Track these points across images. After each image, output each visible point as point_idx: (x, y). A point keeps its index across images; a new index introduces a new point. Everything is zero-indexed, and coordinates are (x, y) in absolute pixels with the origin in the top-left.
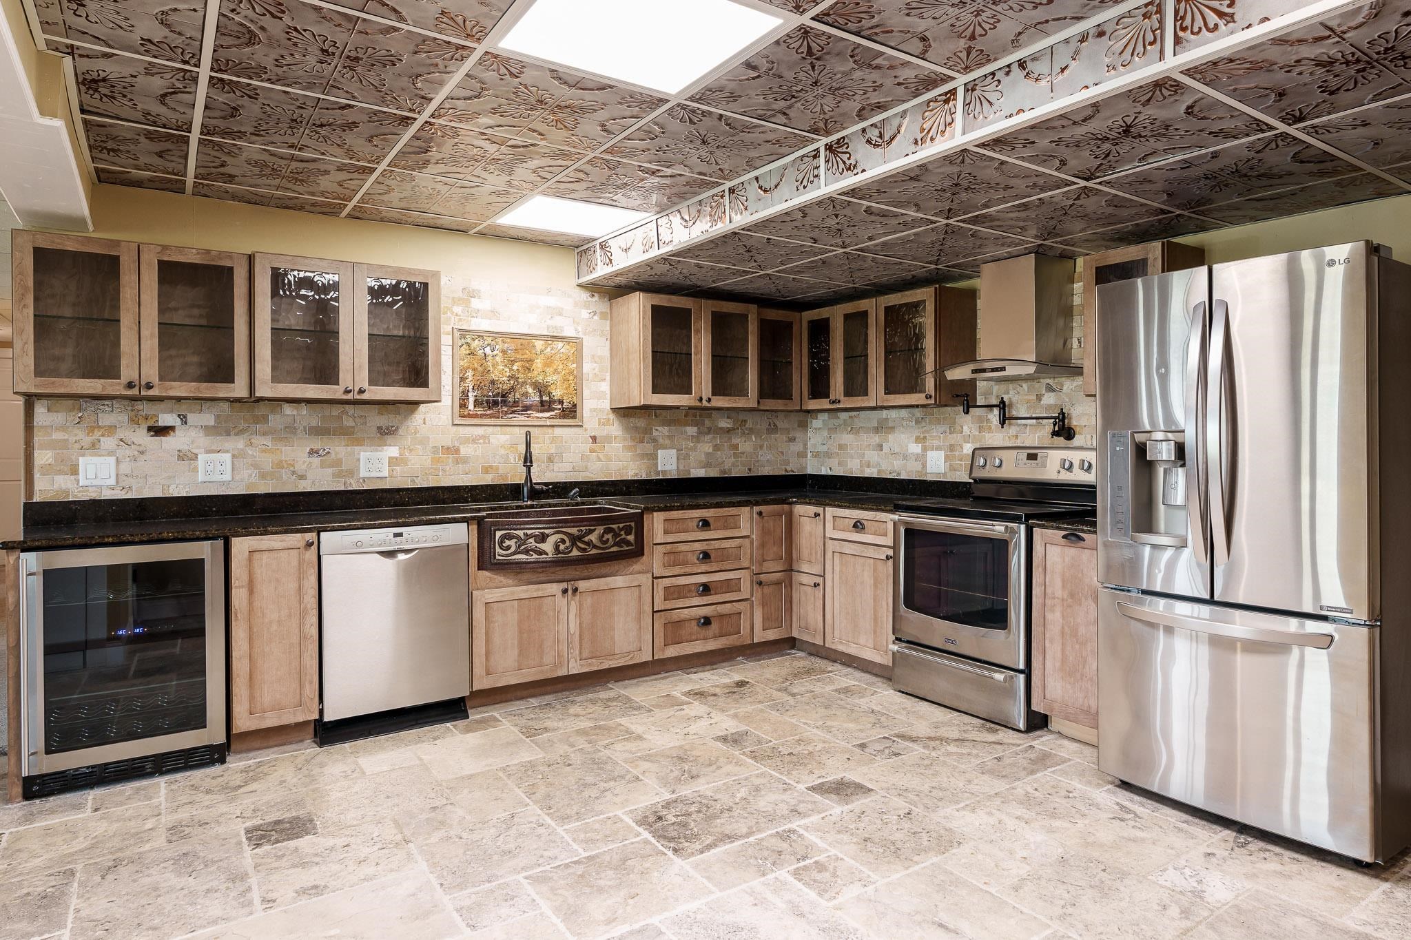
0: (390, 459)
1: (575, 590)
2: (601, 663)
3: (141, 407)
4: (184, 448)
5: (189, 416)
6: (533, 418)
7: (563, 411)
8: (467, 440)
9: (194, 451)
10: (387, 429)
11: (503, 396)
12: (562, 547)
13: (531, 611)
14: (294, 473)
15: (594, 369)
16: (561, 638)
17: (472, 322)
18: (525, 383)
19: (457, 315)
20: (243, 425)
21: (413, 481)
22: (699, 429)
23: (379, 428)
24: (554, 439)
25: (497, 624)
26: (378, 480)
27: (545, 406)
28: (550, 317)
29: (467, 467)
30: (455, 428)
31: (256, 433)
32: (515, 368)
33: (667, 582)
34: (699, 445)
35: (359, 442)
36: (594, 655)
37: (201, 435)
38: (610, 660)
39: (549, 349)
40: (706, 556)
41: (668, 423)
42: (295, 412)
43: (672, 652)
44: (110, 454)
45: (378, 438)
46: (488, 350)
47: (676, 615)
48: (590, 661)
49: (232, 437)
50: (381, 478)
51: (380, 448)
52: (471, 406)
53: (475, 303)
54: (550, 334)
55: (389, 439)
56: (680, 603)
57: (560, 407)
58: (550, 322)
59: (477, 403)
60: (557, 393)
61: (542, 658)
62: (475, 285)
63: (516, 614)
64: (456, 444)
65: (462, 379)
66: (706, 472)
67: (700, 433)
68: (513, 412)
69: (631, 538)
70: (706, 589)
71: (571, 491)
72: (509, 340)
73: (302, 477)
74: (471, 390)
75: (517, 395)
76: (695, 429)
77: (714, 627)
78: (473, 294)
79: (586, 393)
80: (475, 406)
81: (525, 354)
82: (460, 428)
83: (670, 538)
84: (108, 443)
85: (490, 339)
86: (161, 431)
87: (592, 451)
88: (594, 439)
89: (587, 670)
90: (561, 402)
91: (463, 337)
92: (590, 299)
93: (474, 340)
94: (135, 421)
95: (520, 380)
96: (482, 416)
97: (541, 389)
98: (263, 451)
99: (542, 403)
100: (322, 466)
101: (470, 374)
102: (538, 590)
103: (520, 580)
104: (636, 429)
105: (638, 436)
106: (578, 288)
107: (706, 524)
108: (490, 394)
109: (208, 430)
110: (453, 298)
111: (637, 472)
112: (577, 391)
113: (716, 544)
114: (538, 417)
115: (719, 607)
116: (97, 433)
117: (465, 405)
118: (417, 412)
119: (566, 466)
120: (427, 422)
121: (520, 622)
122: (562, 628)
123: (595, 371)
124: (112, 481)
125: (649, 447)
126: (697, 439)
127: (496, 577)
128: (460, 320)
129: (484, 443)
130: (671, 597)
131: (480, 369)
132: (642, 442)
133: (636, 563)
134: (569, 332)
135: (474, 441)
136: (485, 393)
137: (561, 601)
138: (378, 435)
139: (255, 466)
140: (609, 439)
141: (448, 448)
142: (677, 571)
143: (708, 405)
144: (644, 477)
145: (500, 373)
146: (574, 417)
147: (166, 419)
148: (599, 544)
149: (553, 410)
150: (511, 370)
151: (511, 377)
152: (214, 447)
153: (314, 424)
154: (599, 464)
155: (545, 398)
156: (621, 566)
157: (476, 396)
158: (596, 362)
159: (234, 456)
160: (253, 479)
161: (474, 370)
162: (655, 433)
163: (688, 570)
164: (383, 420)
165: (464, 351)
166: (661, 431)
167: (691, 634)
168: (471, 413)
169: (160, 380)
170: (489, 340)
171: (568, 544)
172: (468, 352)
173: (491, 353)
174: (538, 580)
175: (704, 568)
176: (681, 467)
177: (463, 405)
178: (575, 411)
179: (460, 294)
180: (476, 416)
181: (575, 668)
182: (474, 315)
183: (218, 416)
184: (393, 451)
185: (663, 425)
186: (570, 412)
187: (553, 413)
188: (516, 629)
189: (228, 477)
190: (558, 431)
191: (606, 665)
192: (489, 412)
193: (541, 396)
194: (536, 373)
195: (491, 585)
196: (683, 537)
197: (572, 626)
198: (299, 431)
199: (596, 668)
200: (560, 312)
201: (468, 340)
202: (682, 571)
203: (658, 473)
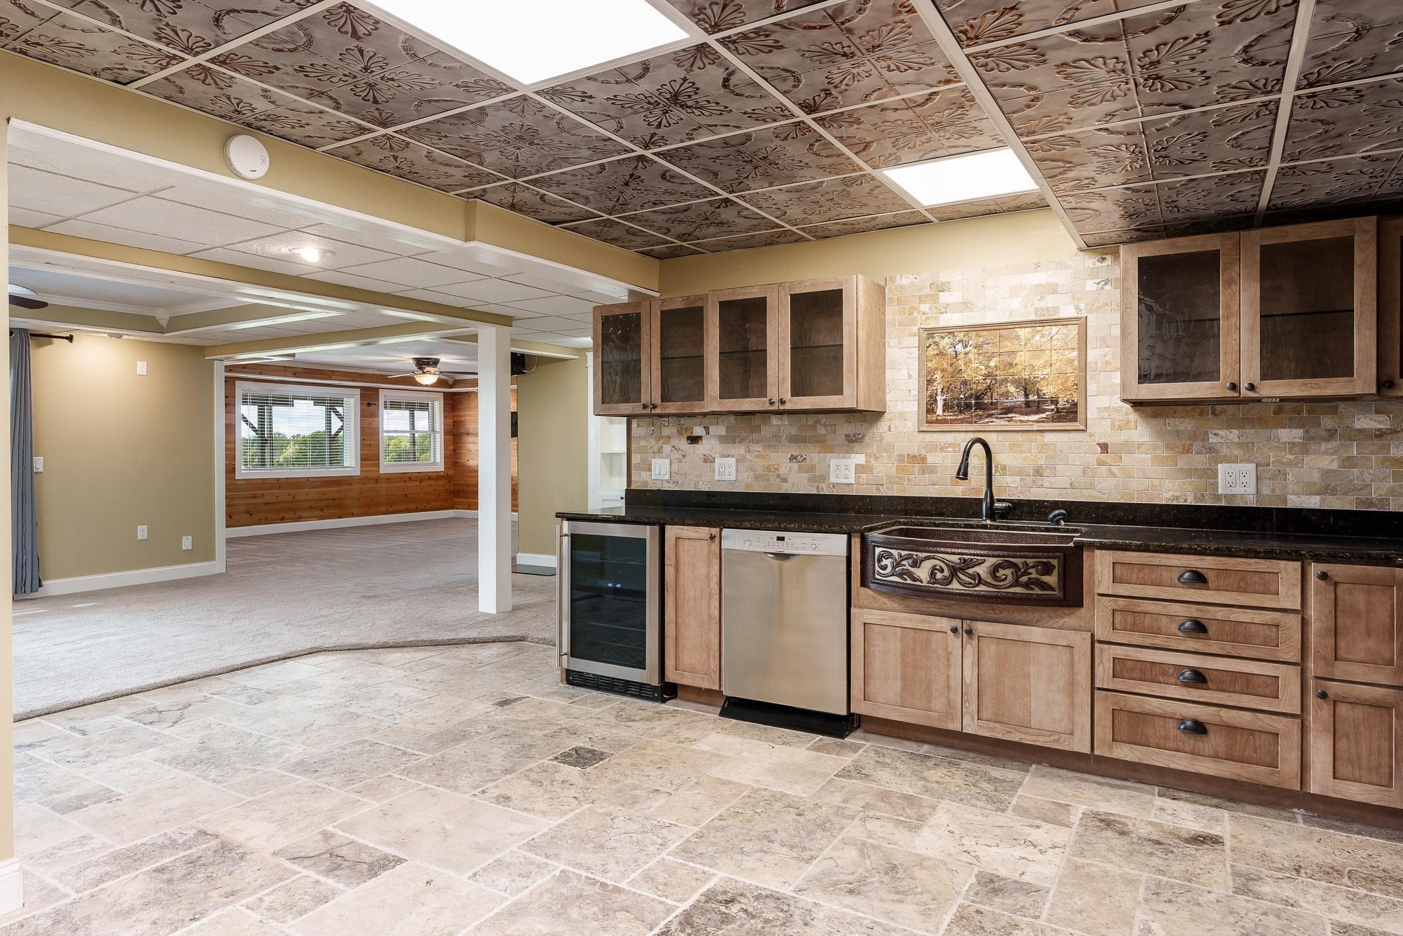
0: (857, 466)
1: (970, 632)
2: (1008, 732)
3: (683, 422)
4: (707, 453)
5: (711, 428)
6: (1016, 421)
7: (1058, 412)
8: (934, 448)
9: (713, 455)
10: (854, 436)
11: (977, 398)
12: (939, 576)
13: (916, 642)
14: (778, 476)
15: (1105, 356)
16: (953, 685)
17: (941, 319)
18: (1006, 380)
19: (924, 314)
20: (744, 434)
21: (878, 489)
22: (1307, 431)
23: (847, 436)
24: (1043, 447)
25: (877, 649)
26: (846, 486)
27: (1031, 407)
28: (1038, 297)
29: (934, 477)
30: (921, 434)
31: (752, 441)
32: (992, 364)
33: (1120, 652)
34: (1307, 459)
35: (830, 449)
36: (1000, 720)
37: (718, 442)
38: (1024, 733)
39: (1038, 337)
40: (1199, 628)
41: (1242, 423)
42: (780, 423)
43: (1125, 752)
44: (668, 456)
45: (847, 446)
46: (959, 347)
47: (1134, 703)
48: (991, 724)
49: (737, 445)
50: (848, 484)
51: (847, 455)
52: (939, 411)
53: (944, 298)
54: (1038, 319)
55: (857, 446)
56: (1144, 688)
57: (1053, 407)
58: (1038, 304)
59: (946, 407)
60: (1048, 390)
61: (929, 701)
62: (943, 277)
63: (899, 643)
64: (923, 452)
65: (930, 382)
66: (1322, 501)
67: (1308, 438)
68: (990, 416)
69: (1052, 579)
70: (1199, 678)
71: (1051, 512)
72: (984, 333)
73: (785, 480)
74: (939, 393)
75: (995, 396)
76: (1299, 432)
77: (1215, 740)
78: (941, 288)
79: (1091, 387)
80: (944, 411)
81: (1006, 346)
82: (928, 436)
83: (1123, 590)
84: (667, 448)
85: (963, 334)
86: (694, 440)
87: (1101, 463)
88: (1104, 448)
89: (987, 734)
90: (1054, 401)
91: (931, 336)
92: (1098, 264)
93: (943, 338)
94: (680, 433)
95: (998, 378)
96: (952, 421)
97: (1027, 387)
98: (757, 456)
99: (1028, 404)
100: (800, 470)
101: (938, 376)
102: (924, 621)
103: (906, 606)
104: (1178, 434)
105: (1179, 443)
106: (1082, 253)
107: (1198, 579)
108: (962, 396)
109: (723, 439)
110: (920, 296)
111: (1178, 494)
112: (1081, 385)
113: (1221, 613)
114: (1021, 421)
115: (1224, 713)
116: (661, 442)
117: (933, 410)
118: (882, 419)
119: (1062, 481)
120: (892, 430)
121: (903, 654)
122: (955, 673)
123: (1107, 358)
124: (667, 477)
125: (1200, 460)
126: (1303, 449)
127: (879, 597)
128: (928, 318)
129: (954, 451)
130: (1126, 675)
131: (950, 369)
132: (1187, 451)
133: (1069, 615)
134: (1068, 312)
135: (942, 449)
136: (956, 395)
137: (955, 642)
138: (846, 443)
139: (752, 469)
140: (1128, 448)
141: (914, 456)
142: (1137, 638)
143: (1251, 394)
144: (1191, 501)
145: (974, 371)
146: (1075, 420)
147: (698, 431)
148: (990, 580)
149: (1044, 411)
150: (987, 367)
151: (986, 376)
152: (725, 453)
153: (794, 432)
154: (1112, 482)
155: (1032, 398)
156: (1045, 615)
157: (945, 400)
158: (1107, 347)
159: (737, 460)
160: (750, 480)
161: (943, 370)
162: (1213, 440)
163: (1159, 641)
164: (849, 429)
165: (932, 351)
166: (1224, 437)
167: (1166, 738)
168: (939, 418)
169: (662, 401)
170: (961, 336)
171: (946, 573)
172: (936, 352)
173: (963, 350)
174: (928, 610)
175: (1191, 644)
176: (1266, 491)
177: (930, 410)
178: (1076, 412)
179: (928, 291)
180: (945, 421)
181: (971, 726)
182: (944, 310)
183: (727, 428)
184: (859, 459)
185: (1229, 426)
186: (1069, 413)
187: (1043, 415)
188: (899, 660)
189: (733, 478)
190: (1049, 437)
191: (1015, 737)
192: (960, 417)
193: (1026, 395)
194: (1019, 367)
195: (874, 605)
196: (1150, 591)
197: (967, 673)
198: (782, 439)
199: (1000, 736)
200: (1053, 289)
201: (937, 339)
202: (1148, 642)
203: (1219, 497)
